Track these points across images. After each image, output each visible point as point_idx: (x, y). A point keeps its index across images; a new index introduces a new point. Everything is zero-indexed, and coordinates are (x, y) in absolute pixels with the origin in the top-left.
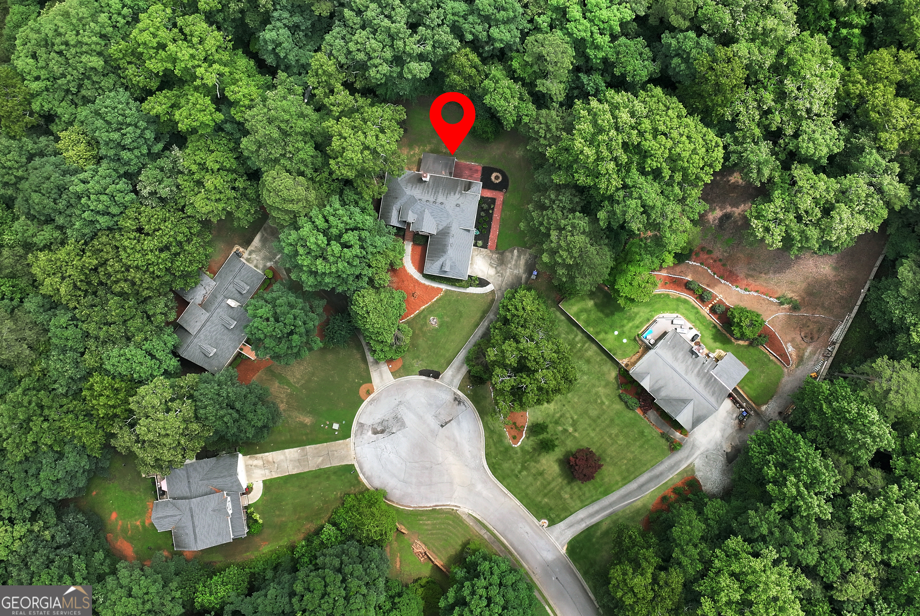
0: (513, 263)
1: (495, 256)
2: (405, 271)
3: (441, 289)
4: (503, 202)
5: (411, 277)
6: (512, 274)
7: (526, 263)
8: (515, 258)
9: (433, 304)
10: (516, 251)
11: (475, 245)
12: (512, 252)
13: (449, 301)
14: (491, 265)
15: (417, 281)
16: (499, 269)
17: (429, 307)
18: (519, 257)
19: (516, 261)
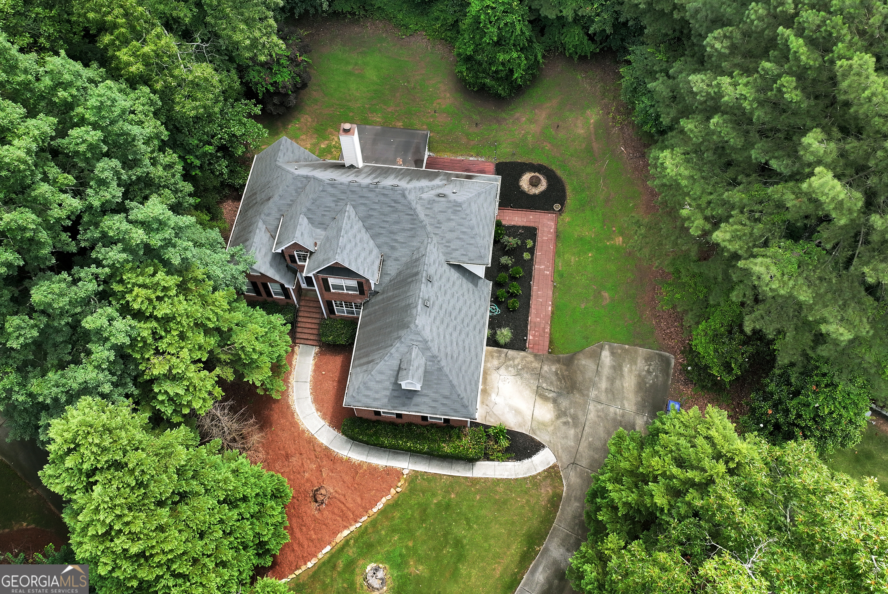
0: (604, 385)
1: (549, 369)
2: (294, 424)
3: (399, 473)
4: (558, 235)
5: (311, 441)
6: (603, 417)
7: (641, 386)
8: (606, 371)
9: (374, 523)
10: (606, 355)
11: (492, 342)
12: (596, 356)
13: (424, 509)
14: (540, 394)
15: (327, 453)
16: (564, 403)
17: (363, 532)
18: (617, 368)
19: (612, 380)
